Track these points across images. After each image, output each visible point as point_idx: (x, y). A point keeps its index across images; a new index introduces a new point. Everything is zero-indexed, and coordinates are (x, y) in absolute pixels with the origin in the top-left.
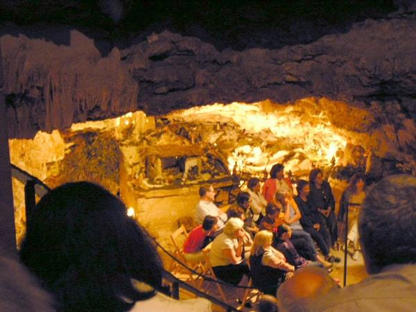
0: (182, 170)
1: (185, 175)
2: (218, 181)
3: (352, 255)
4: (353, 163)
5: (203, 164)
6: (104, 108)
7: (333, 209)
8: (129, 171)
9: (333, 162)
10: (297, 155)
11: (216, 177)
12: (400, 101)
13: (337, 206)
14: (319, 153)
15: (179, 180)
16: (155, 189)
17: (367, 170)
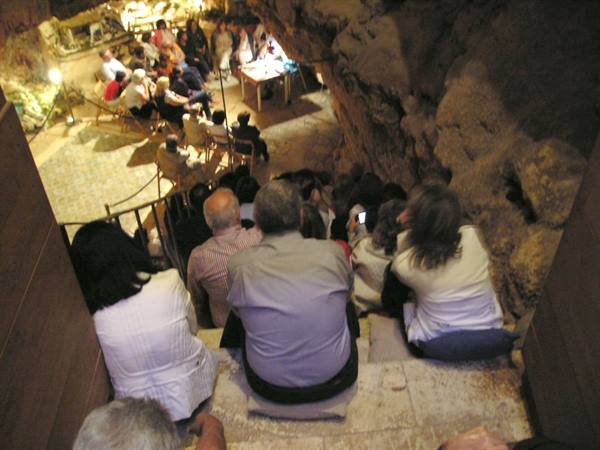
0: (89, 34)
1: (92, 38)
2: (118, 39)
3: (226, 79)
4: (215, 6)
5: (104, 27)
6: (27, 23)
7: (207, 47)
8: (48, 42)
9: (201, 7)
10: (173, 5)
11: (116, 36)
14: (189, 2)
15: (88, 43)
16: (71, 54)
17: (226, 12)
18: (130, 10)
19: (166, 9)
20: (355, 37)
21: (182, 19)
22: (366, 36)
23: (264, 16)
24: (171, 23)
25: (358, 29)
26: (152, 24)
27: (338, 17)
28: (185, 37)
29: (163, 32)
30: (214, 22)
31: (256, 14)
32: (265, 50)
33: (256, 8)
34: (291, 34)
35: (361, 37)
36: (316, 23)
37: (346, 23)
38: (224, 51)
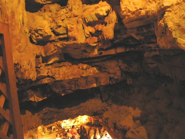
0: (51, 129)
1: (52, 130)
2: (60, 131)
4: (89, 121)
5: (56, 127)
6: (34, 127)
7: (86, 133)
8: (39, 131)
9: (85, 122)
10: (77, 121)
11: (60, 130)
12: (98, 116)
13: (87, 132)
14: (82, 120)
15: (51, 132)
16: (46, 135)
17: (93, 123)
18: (65, 122)
19: (75, 122)
20: (133, 133)
21: (79, 125)
22: (136, 133)
23: (104, 125)
24: (76, 126)
25: (133, 130)
26: (70, 126)
27: (127, 127)
28: (80, 131)
29: (73, 129)
30: (89, 126)
31: (102, 125)
32: (104, 135)
33: (102, 123)
34: (113, 131)
35: (134, 133)
36: (120, 128)
37: (129, 128)
38: (92, 135)
